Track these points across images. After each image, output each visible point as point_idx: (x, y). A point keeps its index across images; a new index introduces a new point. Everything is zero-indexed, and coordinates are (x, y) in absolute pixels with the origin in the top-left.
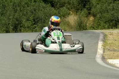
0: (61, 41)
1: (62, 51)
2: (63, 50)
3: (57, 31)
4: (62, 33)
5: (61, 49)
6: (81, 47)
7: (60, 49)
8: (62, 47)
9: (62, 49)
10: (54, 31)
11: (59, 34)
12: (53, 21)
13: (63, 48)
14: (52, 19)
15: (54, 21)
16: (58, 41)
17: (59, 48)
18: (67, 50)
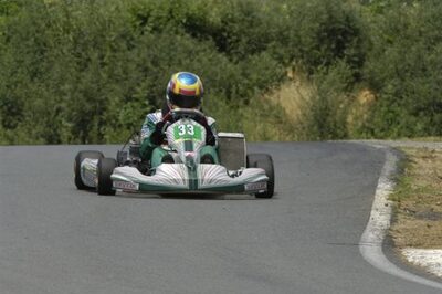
0: (195, 154)
1: (196, 189)
2: (201, 185)
3: (187, 121)
4: (203, 128)
5: (194, 182)
6: (265, 177)
7: (190, 181)
8: (196, 176)
9: (196, 181)
10: (179, 122)
11: (193, 133)
12: (177, 91)
13: (200, 177)
14: (174, 86)
15: (180, 90)
16: (188, 153)
17: (186, 177)
18: (213, 184)
